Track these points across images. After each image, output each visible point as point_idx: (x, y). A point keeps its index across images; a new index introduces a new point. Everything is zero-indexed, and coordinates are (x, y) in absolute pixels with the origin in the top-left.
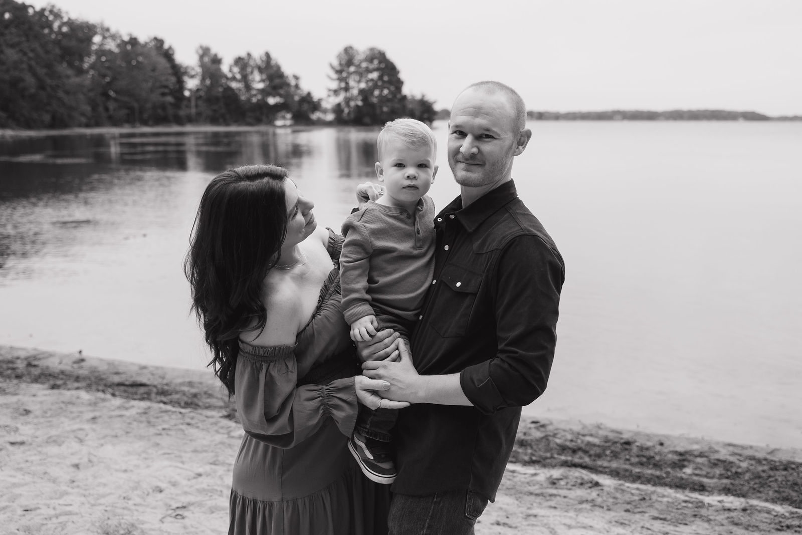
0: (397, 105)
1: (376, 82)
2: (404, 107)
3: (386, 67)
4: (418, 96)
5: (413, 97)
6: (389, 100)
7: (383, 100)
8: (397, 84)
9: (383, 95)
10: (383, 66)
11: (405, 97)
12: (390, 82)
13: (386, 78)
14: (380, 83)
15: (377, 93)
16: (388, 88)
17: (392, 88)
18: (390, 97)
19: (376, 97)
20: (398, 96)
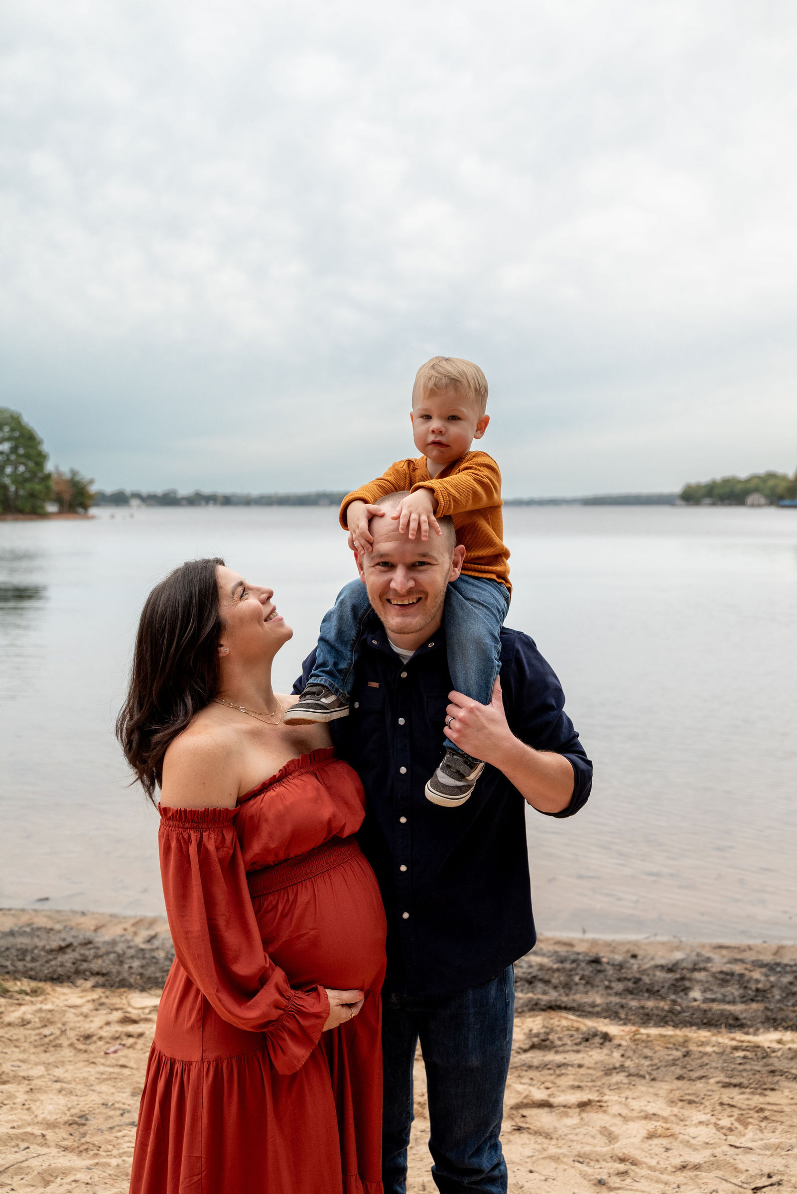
0: (38, 487)
1: (8, 456)
2: (48, 489)
3: (22, 435)
4: (68, 475)
5: (60, 474)
6: (26, 480)
7: (19, 480)
8: (39, 459)
9: (18, 473)
10: (17, 434)
11: (48, 477)
12: (27, 456)
13: (21, 451)
14: (13, 457)
15: (9, 470)
16: (24, 464)
17: (31, 464)
18: (27, 475)
19: (8, 476)
20: (40, 475)
